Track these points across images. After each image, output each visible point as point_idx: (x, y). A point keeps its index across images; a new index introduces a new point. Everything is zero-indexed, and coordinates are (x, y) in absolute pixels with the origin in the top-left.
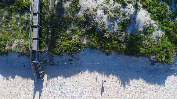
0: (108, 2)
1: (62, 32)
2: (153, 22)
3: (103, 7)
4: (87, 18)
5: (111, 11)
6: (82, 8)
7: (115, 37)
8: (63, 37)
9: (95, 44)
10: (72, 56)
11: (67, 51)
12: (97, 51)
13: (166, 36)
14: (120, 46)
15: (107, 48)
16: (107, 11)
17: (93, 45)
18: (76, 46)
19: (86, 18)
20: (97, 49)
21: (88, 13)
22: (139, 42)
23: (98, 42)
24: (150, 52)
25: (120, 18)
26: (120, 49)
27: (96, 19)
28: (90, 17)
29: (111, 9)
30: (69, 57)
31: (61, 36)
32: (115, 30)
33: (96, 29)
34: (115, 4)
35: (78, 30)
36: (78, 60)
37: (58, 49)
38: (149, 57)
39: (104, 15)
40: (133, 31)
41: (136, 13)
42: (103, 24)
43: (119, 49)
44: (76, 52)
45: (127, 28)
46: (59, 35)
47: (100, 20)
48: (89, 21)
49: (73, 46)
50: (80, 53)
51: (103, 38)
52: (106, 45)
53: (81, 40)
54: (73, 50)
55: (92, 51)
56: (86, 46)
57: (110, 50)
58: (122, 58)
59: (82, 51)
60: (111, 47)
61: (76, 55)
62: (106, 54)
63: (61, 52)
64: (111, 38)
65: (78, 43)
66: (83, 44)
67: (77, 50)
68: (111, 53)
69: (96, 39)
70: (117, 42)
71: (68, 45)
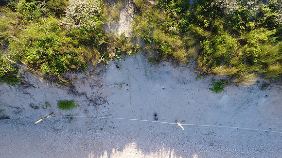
10: (72, 90)
23: (183, 31)
30: (60, 91)
36: (96, 104)
49: (71, 43)
50: (103, 78)
51: (209, 10)
52: (219, 46)
53: (110, 19)
54: (72, 61)
55: (153, 68)
56: (129, 45)
57: (234, 70)
58: (274, 103)
59: (113, 67)
60: (241, 54)
61: (86, 85)
62: (212, 87)
63: (17, 70)
64: (242, 14)
65: (91, 31)
66: (117, 39)
67: (86, 63)
68: (236, 80)
69: (175, 14)
70: (269, 33)
71: (49, 40)
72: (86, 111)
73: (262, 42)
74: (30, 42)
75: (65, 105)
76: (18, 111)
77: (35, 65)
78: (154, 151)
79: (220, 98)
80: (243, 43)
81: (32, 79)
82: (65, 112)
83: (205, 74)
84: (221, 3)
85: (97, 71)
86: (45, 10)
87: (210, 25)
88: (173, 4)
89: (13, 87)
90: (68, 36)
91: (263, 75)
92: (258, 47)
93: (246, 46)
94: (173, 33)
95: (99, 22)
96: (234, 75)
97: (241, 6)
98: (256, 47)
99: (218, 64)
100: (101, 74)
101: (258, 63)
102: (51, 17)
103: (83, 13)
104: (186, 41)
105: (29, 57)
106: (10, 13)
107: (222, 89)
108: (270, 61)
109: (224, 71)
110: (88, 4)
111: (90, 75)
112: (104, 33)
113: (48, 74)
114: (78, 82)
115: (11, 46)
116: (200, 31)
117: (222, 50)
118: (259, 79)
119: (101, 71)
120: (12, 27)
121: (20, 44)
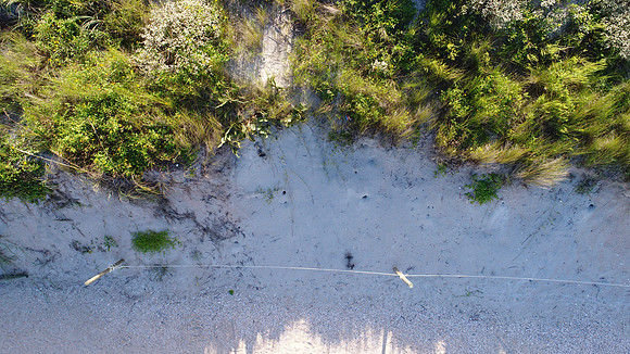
9: (372, 88)
10: (164, 207)
26: (624, 134)
36: (217, 237)
43: (607, 142)
49: (158, 105)
50: (231, 179)
51: (458, 22)
52: (482, 99)
53: (240, 48)
54: (161, 145)
55: (339, 154)
56: (286, 104)
57: (518, 152)
58: (609, 221)
59: (252, 153)
60: (531, 115)
61: (193, 195)
62: (471, 190)
63: (42, 167)
64: (531, 27)
65: (202, 78)
66: (259, 92)
67: (193, 147)
68: (522, 174)
69: (384, 34)
70: (592, 67)
71: (108, 101)
72: (195, 254)
73: (577, 88)
74: (69, 107)
75: (148, 241)
76: (47, 257)
77: (81, 157)
78: (349, 336)
79: (489, 215)
80: (535, 91)
81: (74, 187)
82: (150, 258)
83: (454, 163)
84: (483, 6)
85: (217, 164)
86: (98, 33)
87: (462, 54)
88: (379, 12)
89: (33, 206)
90: (150, 90)
91: (581, 161)
92: (569, 99)
93: (543, 97)
94: (382, 76)
95: (217, 57)
96: (517, 162)
97: (527, 12)
98: (563, 100)
99: (482, 140)
100: (226, 171)
101: (571, 134)
102: (113, 50)
103: (181, 37)
104: (410, 92)
105: (67, 138)
106: (23, 43)
107: (493, 193)
108: (595, 128)
109: (495, 154)
110: (192, 18)
111: (203, 173)
112: (228, 81)
113: (109, 174)
114: (177, 190)
115: (27, 116)
116: (439, 68)
117: (490, 109)
118: (573, 169)
119: (225, 164)
120: (27, 75)
121: (46, 112)
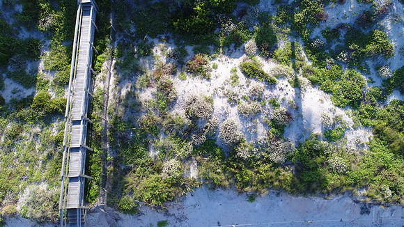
0: (235, 81)
1: (138, 157)
2: (339, 112)
3: (226, 92)
4: (194, 118)
5: (244, 98)
6: (180, 98)
7: (263, 154)
8: (142, 167)
9: (218, 176)
10: (167, 213)
11: (154, 201)
12: (225, 193)
13: (378, 139)
14: (278, 173)
15: (247, 184)
16: (236, 98)
17: (213, 179)
18: (173, 185)
19: (190, 118)
20: (224, 188)
21: (194, 107)
22: (319, 160)
23: (224, 171)
24: (350, 181)
25: (267, 111)
26: (280, 181)
27: (214, 118)
28: (199, 115)
29: (244, 94)
30: (159, 215)
31: (136, 165)
32: (260, 138)
33: (215, 140)
34: (250, 83)
35: (176, 146)
37: (131, 200)
38: (351, 194)
39: (230, 108)
40: (301, 137)
41: (298, 96)
42: (230, 129)
43: (276, 183)
44: (174, 200)
45: (286, 130)
46: (131, 163)
47: (224, 120)
48: (199, 125)
49: (167, 186)
50: (185, 203)
51: (235, 159)
52: (244, 176)
53: (185, 170)
54: (168, 196)
55: (212, 193)
56: (197, 182)
59: (189, 196)
60: (257, 179)
61: (175, 209)
62: (248, 199)
63: (138, 205)
64: (253, 158)
66: (191, 180)
67: (176, 196)
68: (258, 194)
69: (219, 163)
71: (155, 187)
75: (162, 224)
77: (149, 201)
79: (255, 206)
83: (241, 192)
85: (181, 199)
87: (237, 166)
88: (217, 158)
90: (165, 183)
93: (258, 174)
94: (220, 173)
95: (180, 173)
96: (256, 191)
97: (251, 155)
98: (263, 175)
100: (183, 201)
101: (267, 183)
102: (155, 174)
103: (172, 170)
104: (227, 176)
105: (146, 197)
106: (133, 175)
107: (254, 200)
108: (273, 180)
109: (250, 189)
111: (178, 202)
112: (183, 179)
113: (156, 205)
114: (171, 208)
115: (135, 193)
116: (233, 170)
117: (247, 178)
120: (135, 182)
